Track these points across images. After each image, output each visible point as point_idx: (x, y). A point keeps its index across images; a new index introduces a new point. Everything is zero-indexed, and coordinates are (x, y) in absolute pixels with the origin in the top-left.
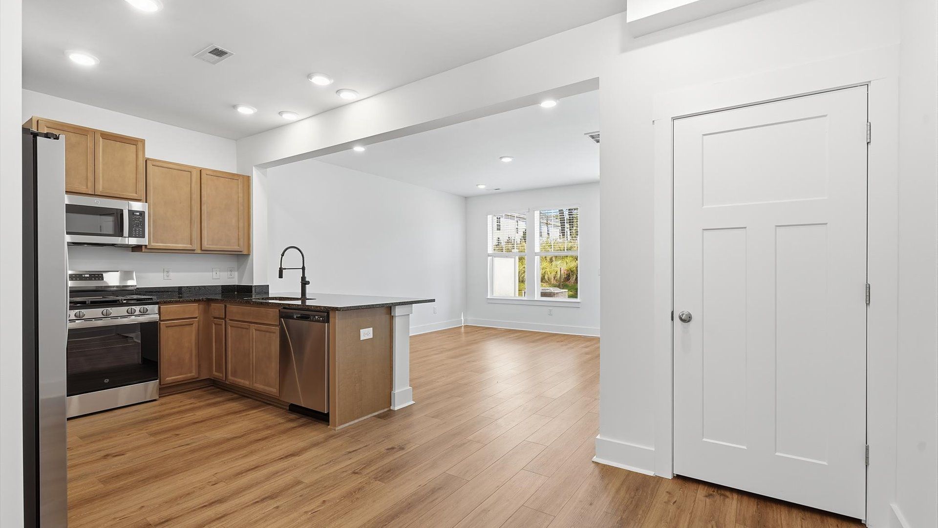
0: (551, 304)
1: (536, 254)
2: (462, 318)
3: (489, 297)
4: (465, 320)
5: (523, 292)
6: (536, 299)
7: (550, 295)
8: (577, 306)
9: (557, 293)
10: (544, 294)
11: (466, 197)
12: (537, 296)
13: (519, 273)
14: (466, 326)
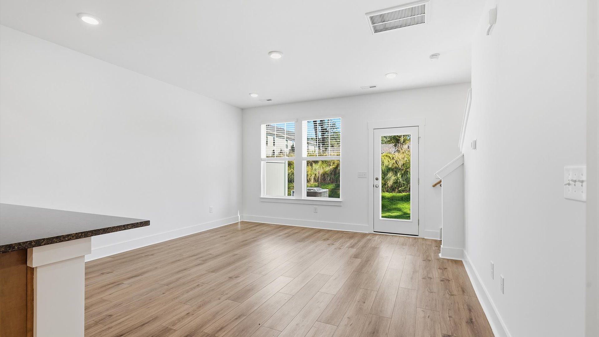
0: (315, 203)
1: (304, 159)
2: (239, 215)
3: (262, 197)
4: (242, 217)
5: (292, 191)
6: (303, 199)
7: (314, 194)
8: (338, 205)
9: (320, 193)
10: (309, 194)
11: (242, 109)
12: (304, 196)
13: (288, 175)
14: (242, 223)
